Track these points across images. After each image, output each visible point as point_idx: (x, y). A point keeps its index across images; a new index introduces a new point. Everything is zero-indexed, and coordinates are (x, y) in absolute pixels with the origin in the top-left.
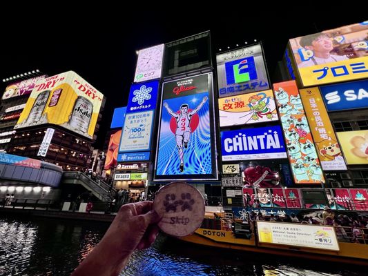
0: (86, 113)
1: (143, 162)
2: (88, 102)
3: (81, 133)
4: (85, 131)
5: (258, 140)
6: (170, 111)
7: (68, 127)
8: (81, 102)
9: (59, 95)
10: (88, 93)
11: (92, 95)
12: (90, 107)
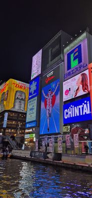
0: (22, 99)
1: (34, 127)
2: (21, 92)
3: (21, 111)
4: (23, 109)
5: (79, 109)
6: (44, 94)
7: (14, 110)
8: (18, 94)
9: (7, 94)
10: (21, 87)
11: (23, 88)
12: (23, 95)
